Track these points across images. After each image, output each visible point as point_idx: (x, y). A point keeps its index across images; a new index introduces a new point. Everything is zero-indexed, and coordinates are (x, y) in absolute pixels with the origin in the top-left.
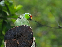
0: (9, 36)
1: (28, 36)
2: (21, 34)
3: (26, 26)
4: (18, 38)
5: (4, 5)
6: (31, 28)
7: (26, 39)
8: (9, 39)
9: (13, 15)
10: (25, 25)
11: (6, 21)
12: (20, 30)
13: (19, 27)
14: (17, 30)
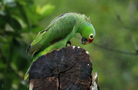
0: (39, 71)
1: (82, 71)
2: (66, 66)
3: (76, 48)
4: (59, 75)
6: (87, 52)
7: (77, 76)
8: (39, 78)
9: (34, 27)
10: (74, 47)
11: (18, 39)
12: (63, 57)
13: (61, 51)
14: (56, 58)
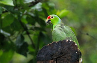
0: (43, 56)
2: (61, 53)
3: (69, 41)
4: (57, 59)
5: (41, 10)
7: (69, 60)
8: (43, 61)
10: (67, 40)
12: (60, 47)
13: (58, 43)
14: (55, 47)
